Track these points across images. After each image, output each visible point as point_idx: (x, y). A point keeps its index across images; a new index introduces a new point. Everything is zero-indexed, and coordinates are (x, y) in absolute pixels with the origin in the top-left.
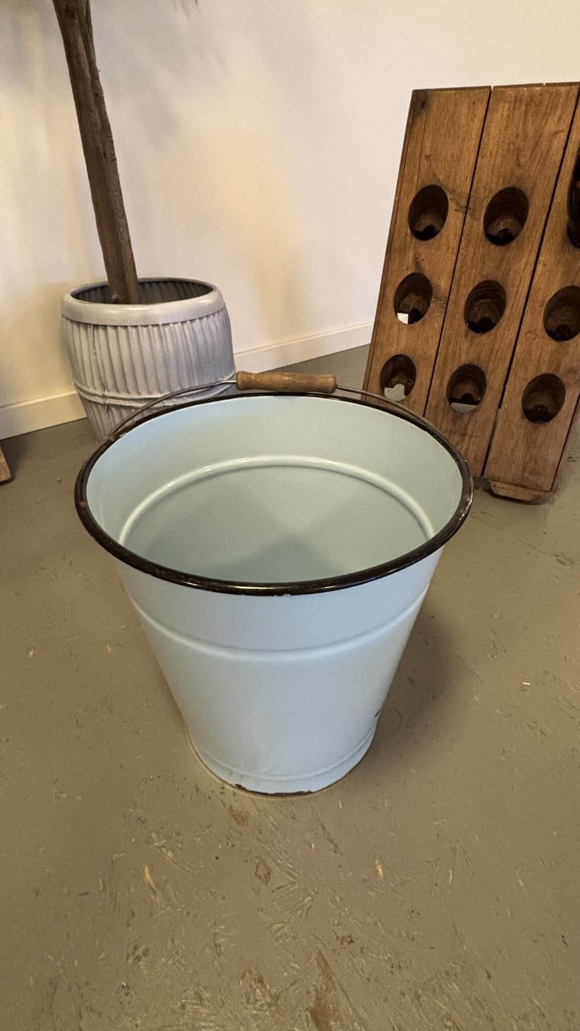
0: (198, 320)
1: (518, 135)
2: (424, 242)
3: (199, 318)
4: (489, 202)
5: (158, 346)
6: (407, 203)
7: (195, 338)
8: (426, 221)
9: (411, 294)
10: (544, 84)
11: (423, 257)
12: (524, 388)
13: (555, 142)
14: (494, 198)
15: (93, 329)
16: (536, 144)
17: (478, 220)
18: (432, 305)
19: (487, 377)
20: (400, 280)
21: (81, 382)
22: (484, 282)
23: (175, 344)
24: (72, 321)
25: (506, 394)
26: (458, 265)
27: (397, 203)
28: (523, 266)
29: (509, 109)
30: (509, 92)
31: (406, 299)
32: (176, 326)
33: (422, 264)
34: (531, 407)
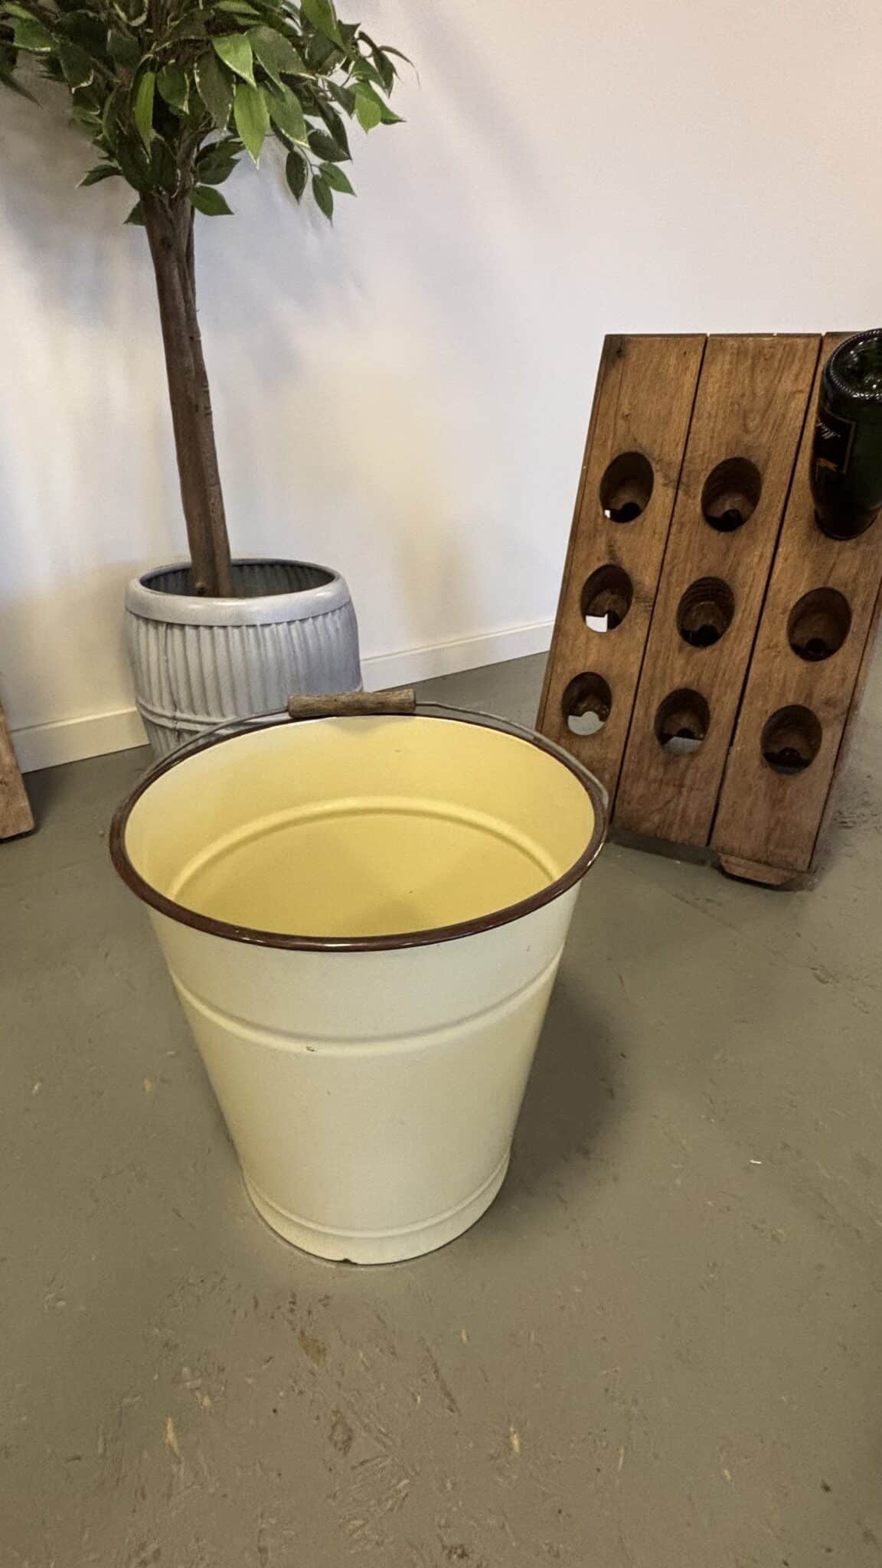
0: (310, 620)
1: (743, 395)
2: (621, 526)
3: (313, 617)
4: (707, 475)
5: (254, 654)
6: (598, 473)
7: (306, 642)
8: (625, 497)
9: (604, 592)
10: (775, 335)
11: (619, 544)
12: (763, 724)
13: (793, 405)
14: (715, 471)
15: (167, 629)
16: (769, 404)
17: (694, 498)
18: (632, 608)
19: (711, 707)
20: (590, 573)
21: (143, 696)
22: (704, 579)
23: (278, 650)
24: (138, 617)
25: (738, 732)
26: (668, 556)
27: (585, 473)
28: (756, 560)
29: (731, 363)
30: (731, 342)
31: (598, 598)
32: (280, 626)
33: (618, 554)
34: (775, 749)
